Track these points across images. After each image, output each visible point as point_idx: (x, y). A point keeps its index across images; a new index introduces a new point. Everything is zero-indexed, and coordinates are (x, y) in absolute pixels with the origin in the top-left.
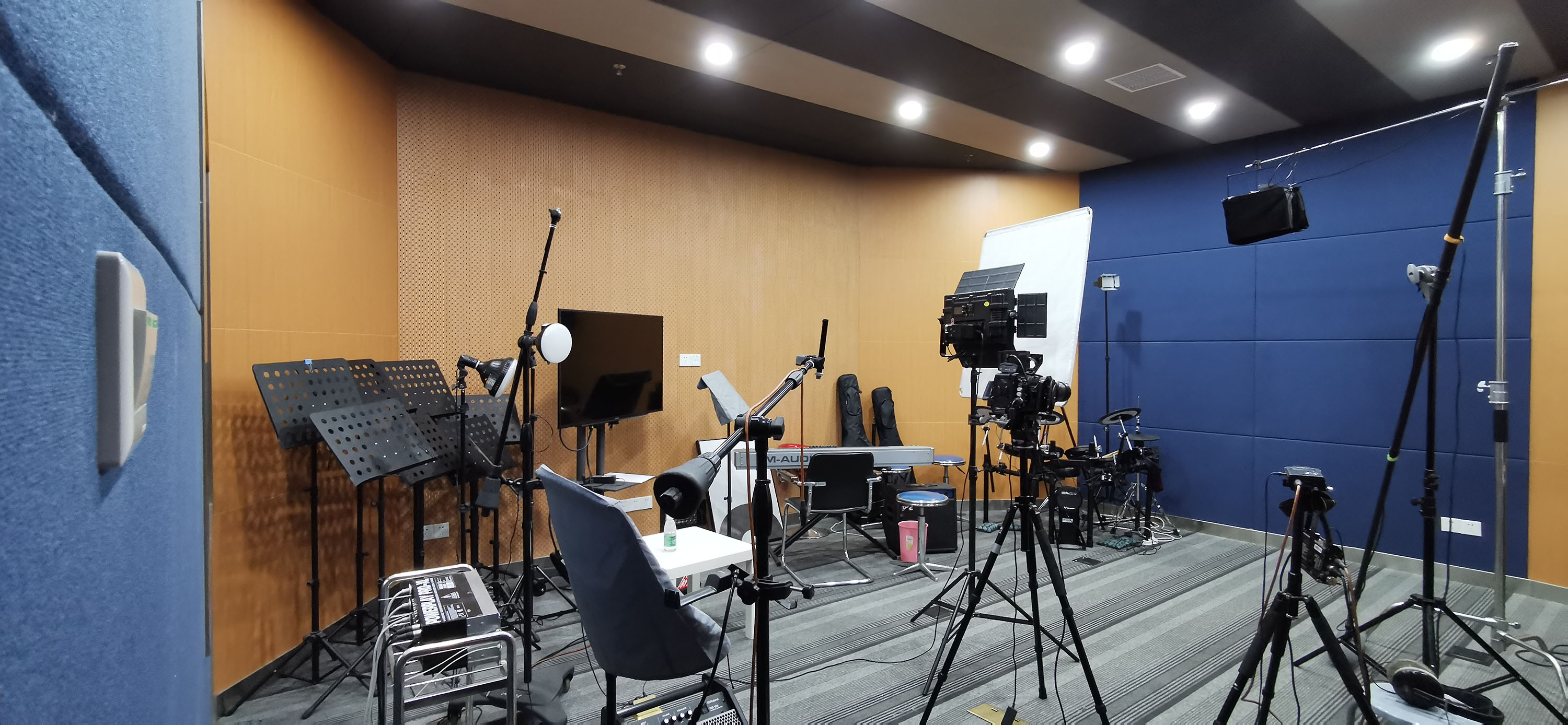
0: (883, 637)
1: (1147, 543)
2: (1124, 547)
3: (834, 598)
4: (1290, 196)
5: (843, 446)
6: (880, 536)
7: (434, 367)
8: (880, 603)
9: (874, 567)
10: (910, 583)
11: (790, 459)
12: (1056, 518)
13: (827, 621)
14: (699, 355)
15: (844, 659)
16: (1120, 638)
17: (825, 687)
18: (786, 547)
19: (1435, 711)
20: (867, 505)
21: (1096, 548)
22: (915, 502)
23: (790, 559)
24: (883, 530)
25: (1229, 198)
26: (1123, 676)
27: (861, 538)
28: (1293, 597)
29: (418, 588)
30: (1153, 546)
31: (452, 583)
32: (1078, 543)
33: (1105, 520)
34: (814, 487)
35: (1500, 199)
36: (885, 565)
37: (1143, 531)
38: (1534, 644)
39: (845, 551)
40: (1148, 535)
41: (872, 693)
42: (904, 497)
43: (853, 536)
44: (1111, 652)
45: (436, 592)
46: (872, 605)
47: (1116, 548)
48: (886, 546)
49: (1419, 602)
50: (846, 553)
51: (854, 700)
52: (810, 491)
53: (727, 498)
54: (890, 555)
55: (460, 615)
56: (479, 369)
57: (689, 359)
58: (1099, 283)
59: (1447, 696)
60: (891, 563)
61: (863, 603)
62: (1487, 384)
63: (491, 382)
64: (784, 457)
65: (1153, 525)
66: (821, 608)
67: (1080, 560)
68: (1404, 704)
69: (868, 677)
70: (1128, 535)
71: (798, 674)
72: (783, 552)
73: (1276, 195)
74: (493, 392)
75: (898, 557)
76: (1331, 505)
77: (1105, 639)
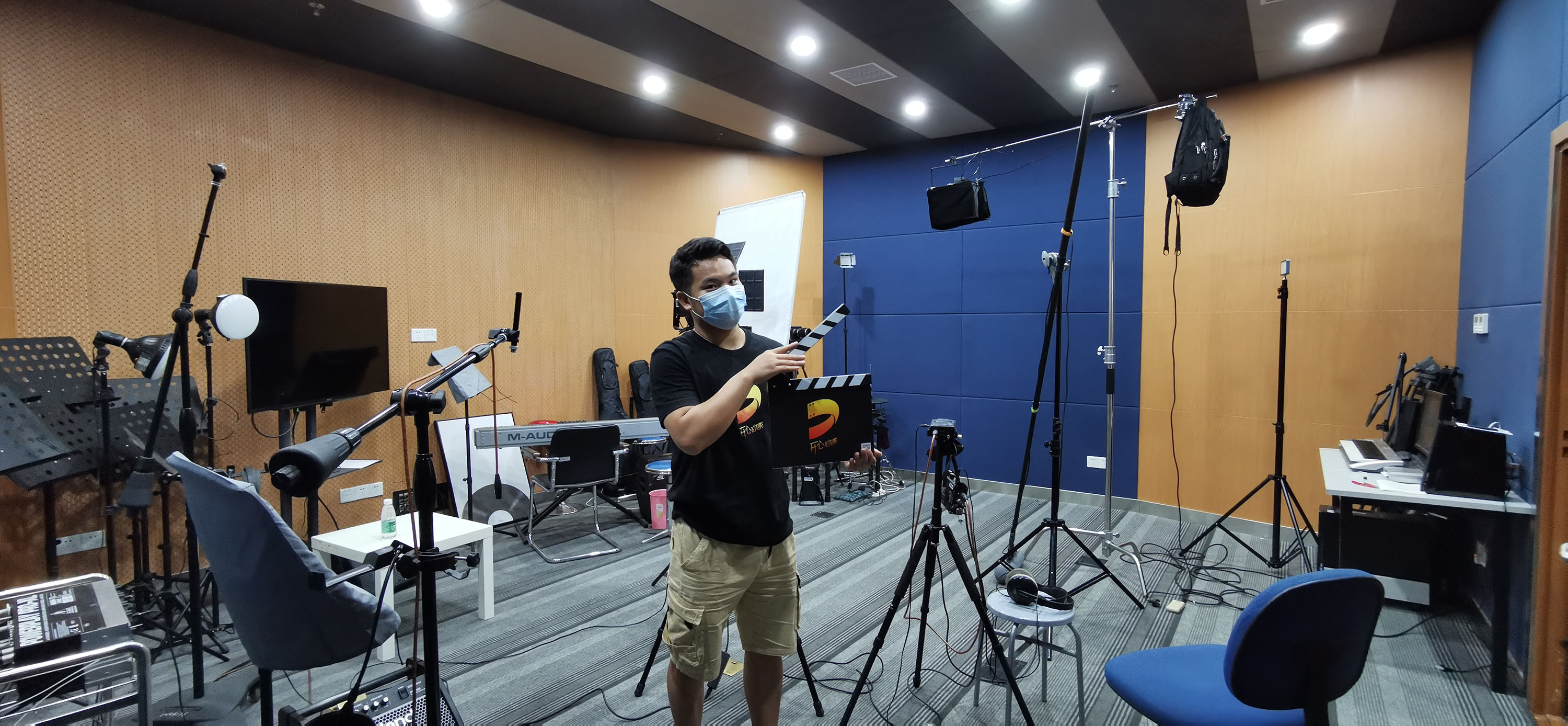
0: (622, 602)
1: (875, 495)
2: (857, 499)
3: (579, 570)
4: (976, 190)
5: (600, 419)
6: (634, 507)
7: (71, 345)
8: (624, 571)
9: (625, 537)
10: (657, 549)
11: (535, 436)
12: (799, 479)
13: (568, 593)
14: (435, 330)
15: (580, 628)
16: (838, 579)
17: (557, 657)
18: (533, 526)
19: (1031, 606)
20: (614, 476)
21: (833, 503)
22: (663, 470)
23: (538, 536)
24: (637, 501)
25: (932, 188)
26: (834, 612)
27: (612, 510)
28: (934, 528)
29: (18, 607)
30: (880, 498)
31: (71, 596)
32: (818, 500)
33: (844, 477)
34: (557, 463)
35: (1111, 200)
36: (636, 533)
37: (874, 484)
38: (1129, 549)
39: (595, 524)
40: (877, 488)
41: (602, 657)
42: (654, 466)
43: (607, 509)
44: (828, 593)
45: (44, 609)
46: (616, 574)
47: (850, 501)
48: (639, 516)
49: (1048, 524)
50: (597, 525)
51: (583, 666)
52: (554, 467)
53: (467, 479)
54: (642, 524)
55: (71, 631)
56: (126, 347)
57: (421, 334)
58: (838, 262)
59: (1040, 593)
60: (642, 531)
61: (608, 572)
62: (1103, 348)
63: (144, 362)
64: (530, 434)
65: (884, 478)
66: (563, 581)
67: (818, 514)
68: (1014, 603)
69: (601, 643)
70: (862, 489)
71: (530, 648)
72: (530, 530)
73: (965, 187)
74: (148, 373)
75: (649, 525)
76: (961, 450)
77: (825, 582)
